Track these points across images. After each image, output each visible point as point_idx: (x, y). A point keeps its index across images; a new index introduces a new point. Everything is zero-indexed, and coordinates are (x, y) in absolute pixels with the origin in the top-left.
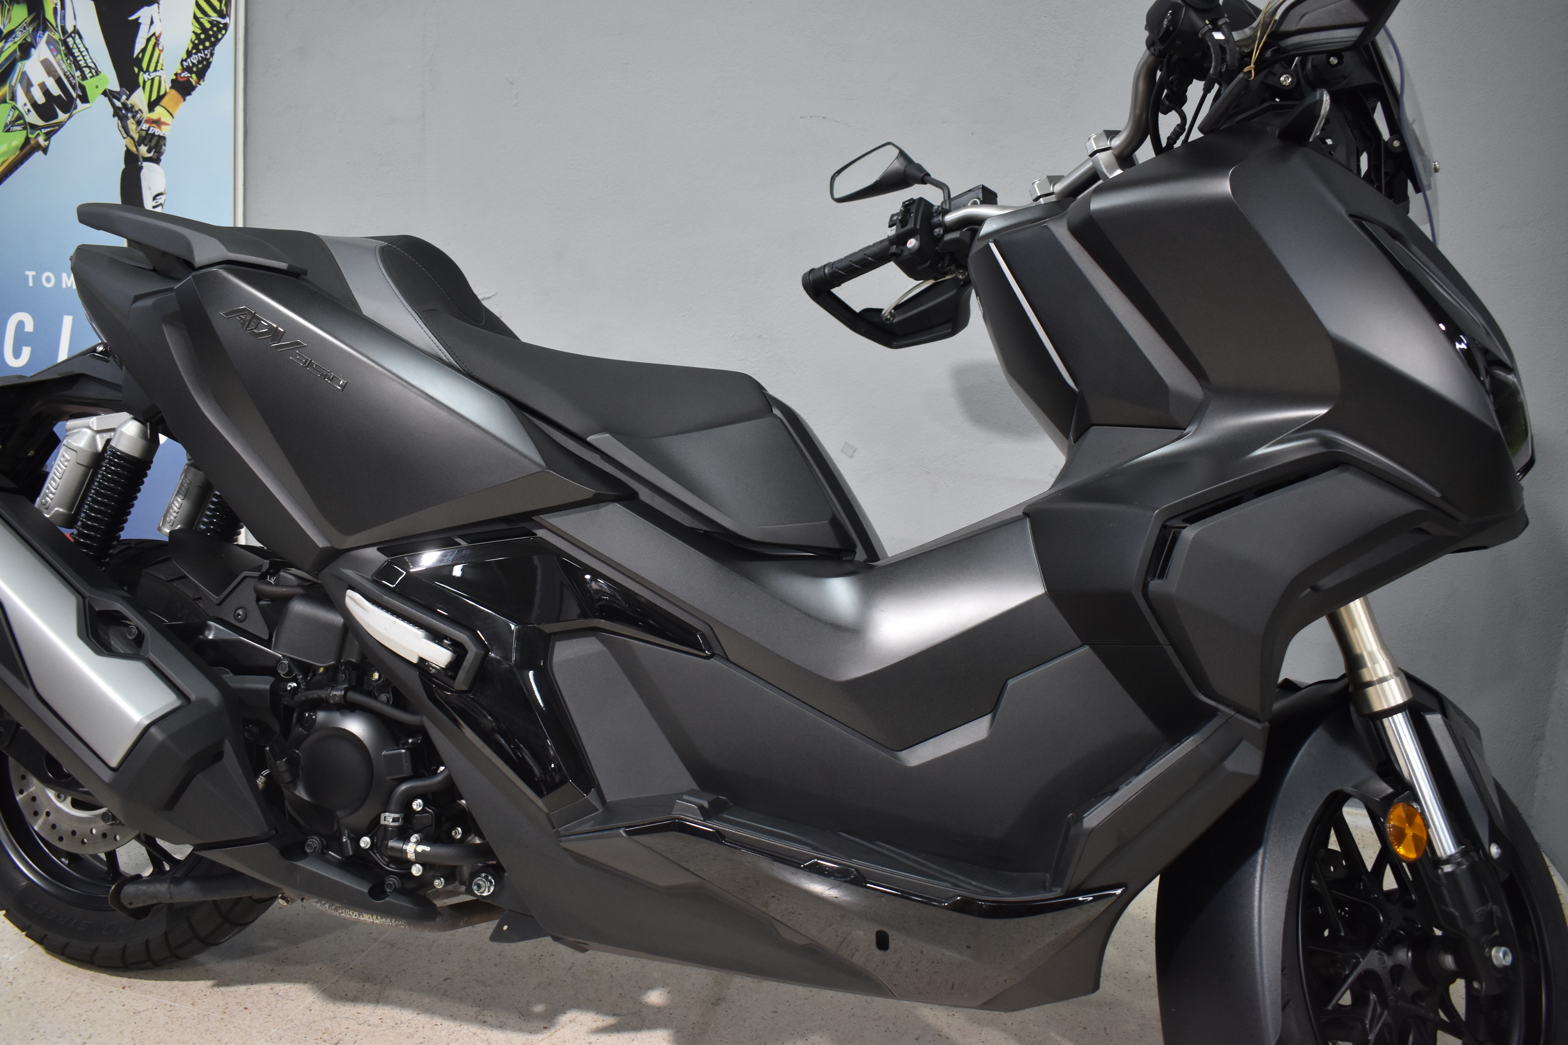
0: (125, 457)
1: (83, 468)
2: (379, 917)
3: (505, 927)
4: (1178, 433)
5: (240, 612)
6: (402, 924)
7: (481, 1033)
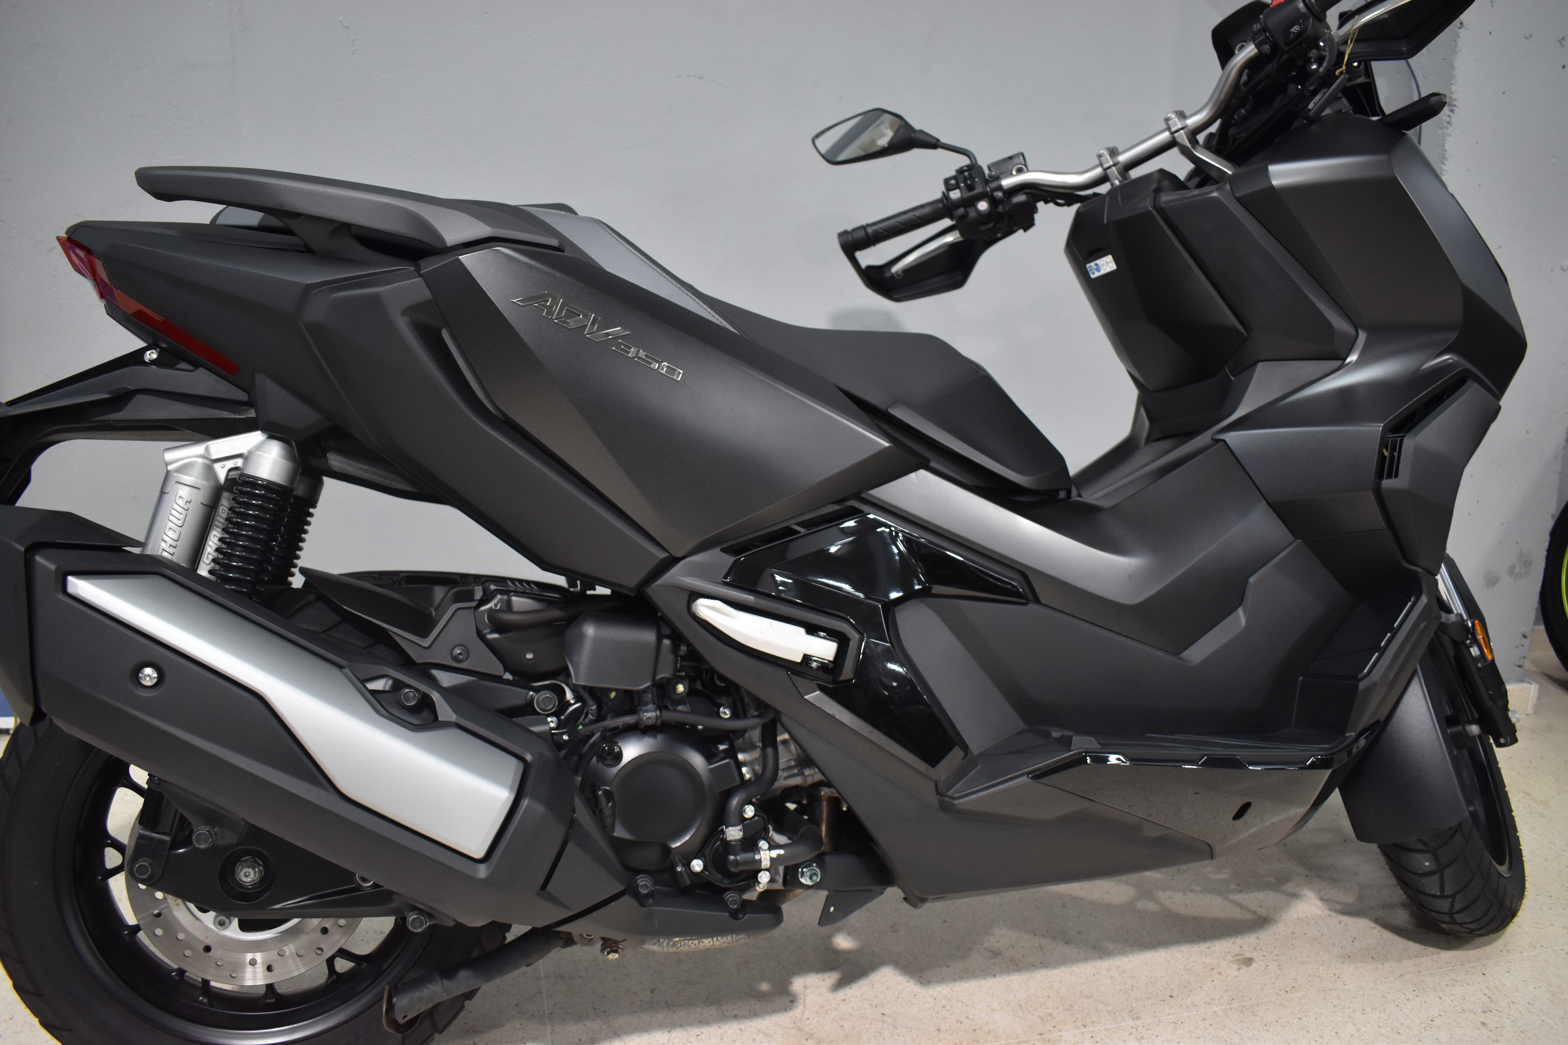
0: (269, 486)
1: (206, 507)
2: (719, 938)
3: (832, 909)
4: (1337, 363)
5: (458, 651)
6: (742, 938)
7: (746, 1027)
